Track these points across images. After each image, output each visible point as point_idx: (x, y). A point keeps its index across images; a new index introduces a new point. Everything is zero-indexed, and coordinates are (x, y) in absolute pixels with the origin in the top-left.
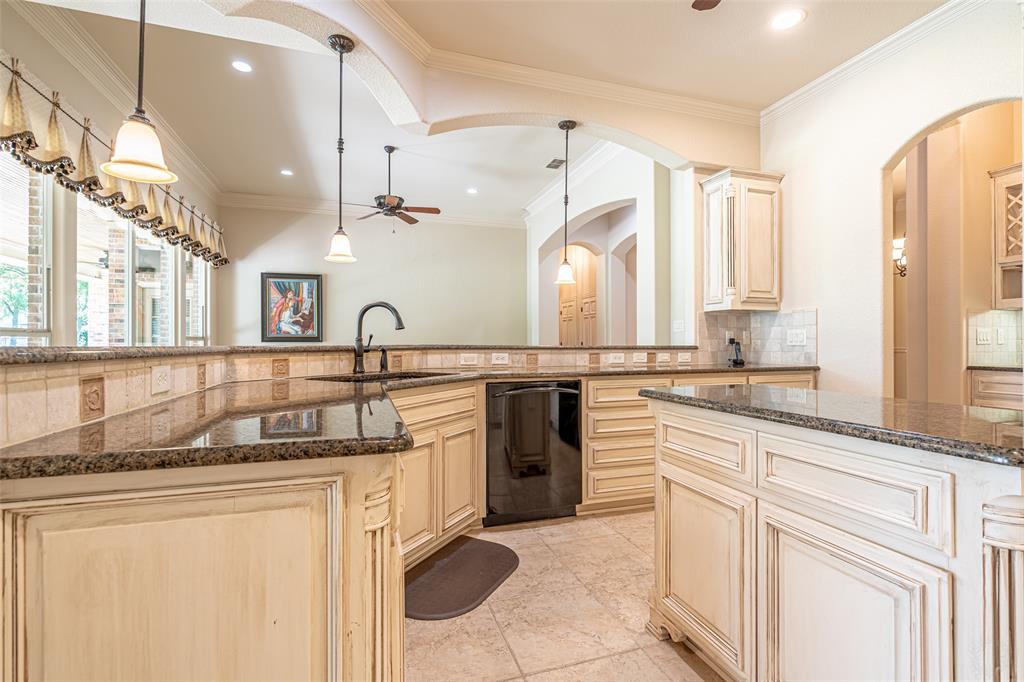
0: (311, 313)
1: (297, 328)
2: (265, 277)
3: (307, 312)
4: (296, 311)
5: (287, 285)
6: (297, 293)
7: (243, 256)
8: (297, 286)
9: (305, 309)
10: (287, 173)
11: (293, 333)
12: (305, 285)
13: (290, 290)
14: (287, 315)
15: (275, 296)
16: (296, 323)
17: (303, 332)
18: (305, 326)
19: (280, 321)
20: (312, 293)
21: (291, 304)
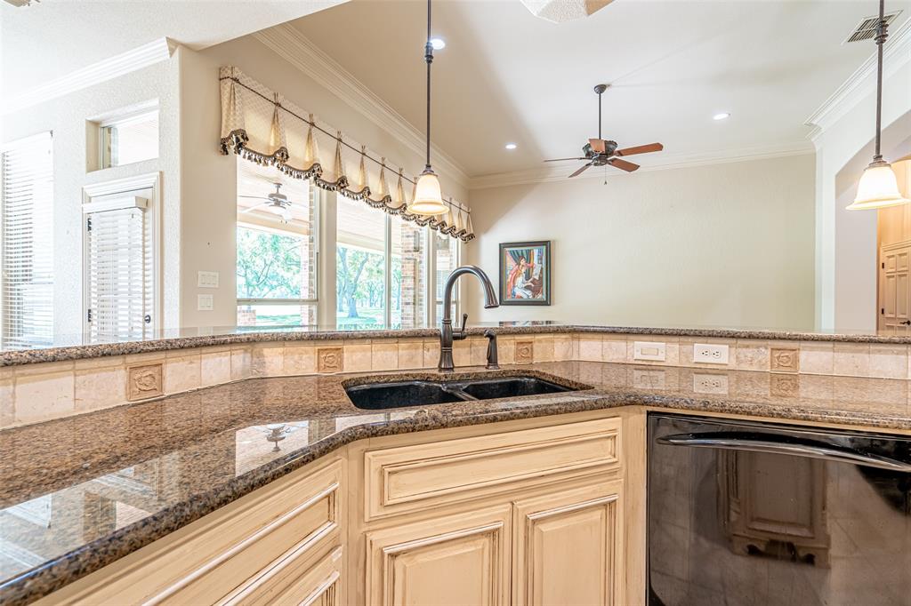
0: (541, 278)
1: (529, 293)
2: (502, 247)
3: (537, 277)
4: (528, 277)
5: (520, 253)
6: (529, 260)
7: (486, 230)
8: (529, 252)
9: (536, 274)
10: (511, 147)
11: (525, 297)
12: (536, 251)
13: (523, 257)
14: (520, 280)
15: (510, 263)
16: (527, 288)
17: (534, 297)
18: (535, 291)
19: (514, 286)
20: (541, 259)
21: (523, 270)
